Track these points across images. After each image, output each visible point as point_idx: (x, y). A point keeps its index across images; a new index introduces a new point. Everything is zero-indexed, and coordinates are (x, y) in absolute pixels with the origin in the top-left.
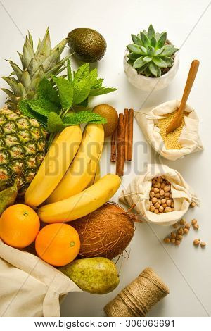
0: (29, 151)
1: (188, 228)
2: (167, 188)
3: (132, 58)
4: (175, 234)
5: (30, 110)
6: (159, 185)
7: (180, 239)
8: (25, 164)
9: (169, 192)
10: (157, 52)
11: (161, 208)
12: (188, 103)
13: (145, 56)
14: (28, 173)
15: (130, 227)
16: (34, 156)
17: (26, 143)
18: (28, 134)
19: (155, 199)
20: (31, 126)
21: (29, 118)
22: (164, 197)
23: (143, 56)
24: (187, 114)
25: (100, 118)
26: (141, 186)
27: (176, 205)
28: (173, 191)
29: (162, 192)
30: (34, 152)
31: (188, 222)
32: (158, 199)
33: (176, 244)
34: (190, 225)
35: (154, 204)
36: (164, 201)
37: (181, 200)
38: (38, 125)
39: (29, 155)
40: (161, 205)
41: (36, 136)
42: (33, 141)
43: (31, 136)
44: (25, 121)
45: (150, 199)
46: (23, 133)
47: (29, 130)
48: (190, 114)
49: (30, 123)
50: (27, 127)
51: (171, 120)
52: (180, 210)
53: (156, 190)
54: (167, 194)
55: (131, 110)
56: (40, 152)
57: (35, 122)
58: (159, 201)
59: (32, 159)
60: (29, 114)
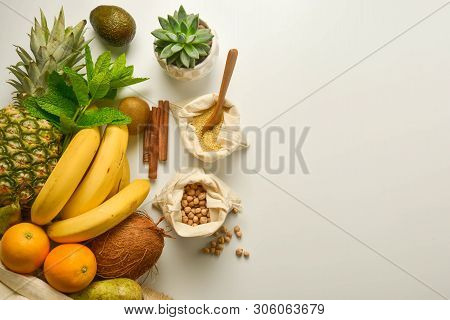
0: (36, 158)
1: (230, 236)
2: (202, 196)
3: (161, 46)
4: (215, 244)
5: (39, 109)
6: (193, 192)
7: (220, 249)
8: (32, 174)
9: (205, 200)
10: (189, 38)
11: (196, 218)
12: (226, 97)
13: (175, 43)
14: (36, 184)
15: (157, 243)
16: (43, 163)
17: (33, 149)
18: (34, 140)
19: (188, 209)
20: (38, 129)
21: (38, 119)
22: (198, 206)
23: (173, 43)
24: (227, 109)
25: (123, 117)
26: (170, 196)
27: (212, 214)
28: (208, 199)
29: (196, 200)
30: (43, 159)
31: (230, 229)
32: (192, 207)
33: (216, 254)
34: (232, 233)
35: (187, 214)
36: (198, 210)
37: (217, 210)
38: (49, 126)
39: (37, 163)
40: (195, 215)
41: (45, 141)
42: (42, 147)
43: (39, 140)
44: (32, 123)
45: (183, 209)
46: (29, 138)
47: (36, 134)
48: (230, 111)
49: (38, 125)
50: (34, 131)
51: (208, 116)
52: (217, 220)
53: (189, 198)
54: (201, 203)
55: (167, 102)
56: (52, 158)
57: (44, 123)
58: (193, 210)
59: (41, 168)
60: (39, 114)
